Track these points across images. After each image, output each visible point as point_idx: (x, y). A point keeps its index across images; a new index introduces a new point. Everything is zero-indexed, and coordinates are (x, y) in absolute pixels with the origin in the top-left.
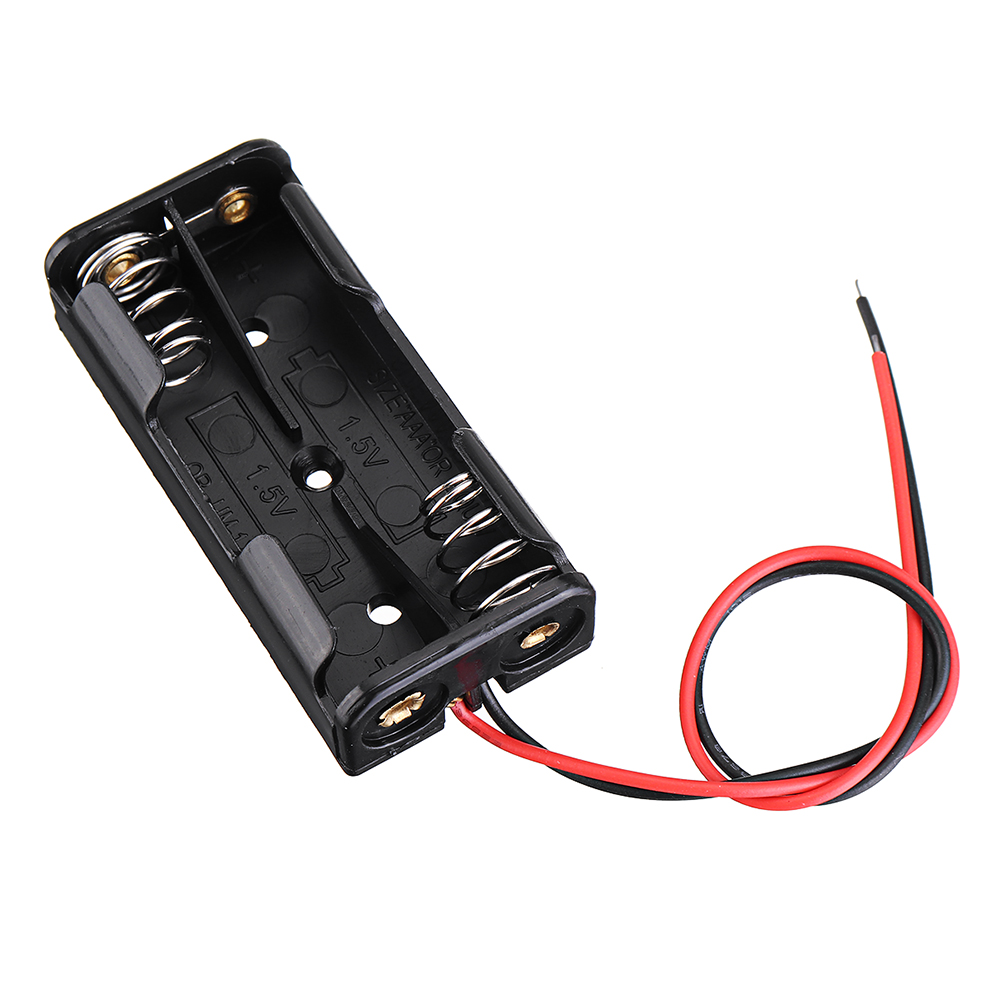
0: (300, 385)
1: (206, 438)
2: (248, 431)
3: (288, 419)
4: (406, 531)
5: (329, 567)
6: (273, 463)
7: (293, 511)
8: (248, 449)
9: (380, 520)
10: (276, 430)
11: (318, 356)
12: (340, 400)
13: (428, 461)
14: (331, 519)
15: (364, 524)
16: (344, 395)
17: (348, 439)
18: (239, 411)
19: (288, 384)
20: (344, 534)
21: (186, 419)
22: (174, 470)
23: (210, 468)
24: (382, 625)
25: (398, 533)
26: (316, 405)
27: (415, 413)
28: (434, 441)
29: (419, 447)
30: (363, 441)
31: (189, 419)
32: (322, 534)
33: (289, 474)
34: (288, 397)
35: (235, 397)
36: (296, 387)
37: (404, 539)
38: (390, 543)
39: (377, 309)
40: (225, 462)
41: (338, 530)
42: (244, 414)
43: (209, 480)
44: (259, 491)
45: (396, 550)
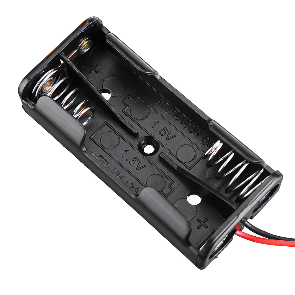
0: (130, 112)
1: (100, 144)
2: (117, 137)
3: (133, 130)
4: (192, 163)
5: (167, 186)
6: (130, 148)
7: (144, 166)
8: (118, 145)
9: (180, 161)
10: (127, 134)
11: (134, 99)
12: (148, 115)
13: (191, 132)
14: (161, 166)
15: (177, 166)
16: (149, 112)
17: (156, 131)
18: (110, 130)
19: (125, 113)
20: (168, 171)
21: (90, 138)
22: (98, 165)
23: (106, 157)
24: (196, 205)
25: (189, 165)
26: (139, 119)
27: (179, 113)
28: (191, 123)
29: (186, 127)
30: (163, 130)
31: (91, 138)
32: (159, 173)
33: (138, 151)
34: (127, 119)
35: (106, 124)
36: (129, 114)
37: (192, 167)
38: (187, 170)
39: (158, 78)
40: (111, 153)
41: (165, 170)
42: (112, 131)
43: (107, 162)
44: (128, 161)
45: (191, 172)
